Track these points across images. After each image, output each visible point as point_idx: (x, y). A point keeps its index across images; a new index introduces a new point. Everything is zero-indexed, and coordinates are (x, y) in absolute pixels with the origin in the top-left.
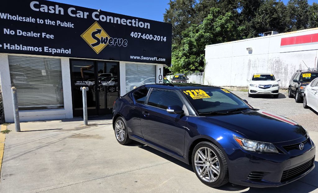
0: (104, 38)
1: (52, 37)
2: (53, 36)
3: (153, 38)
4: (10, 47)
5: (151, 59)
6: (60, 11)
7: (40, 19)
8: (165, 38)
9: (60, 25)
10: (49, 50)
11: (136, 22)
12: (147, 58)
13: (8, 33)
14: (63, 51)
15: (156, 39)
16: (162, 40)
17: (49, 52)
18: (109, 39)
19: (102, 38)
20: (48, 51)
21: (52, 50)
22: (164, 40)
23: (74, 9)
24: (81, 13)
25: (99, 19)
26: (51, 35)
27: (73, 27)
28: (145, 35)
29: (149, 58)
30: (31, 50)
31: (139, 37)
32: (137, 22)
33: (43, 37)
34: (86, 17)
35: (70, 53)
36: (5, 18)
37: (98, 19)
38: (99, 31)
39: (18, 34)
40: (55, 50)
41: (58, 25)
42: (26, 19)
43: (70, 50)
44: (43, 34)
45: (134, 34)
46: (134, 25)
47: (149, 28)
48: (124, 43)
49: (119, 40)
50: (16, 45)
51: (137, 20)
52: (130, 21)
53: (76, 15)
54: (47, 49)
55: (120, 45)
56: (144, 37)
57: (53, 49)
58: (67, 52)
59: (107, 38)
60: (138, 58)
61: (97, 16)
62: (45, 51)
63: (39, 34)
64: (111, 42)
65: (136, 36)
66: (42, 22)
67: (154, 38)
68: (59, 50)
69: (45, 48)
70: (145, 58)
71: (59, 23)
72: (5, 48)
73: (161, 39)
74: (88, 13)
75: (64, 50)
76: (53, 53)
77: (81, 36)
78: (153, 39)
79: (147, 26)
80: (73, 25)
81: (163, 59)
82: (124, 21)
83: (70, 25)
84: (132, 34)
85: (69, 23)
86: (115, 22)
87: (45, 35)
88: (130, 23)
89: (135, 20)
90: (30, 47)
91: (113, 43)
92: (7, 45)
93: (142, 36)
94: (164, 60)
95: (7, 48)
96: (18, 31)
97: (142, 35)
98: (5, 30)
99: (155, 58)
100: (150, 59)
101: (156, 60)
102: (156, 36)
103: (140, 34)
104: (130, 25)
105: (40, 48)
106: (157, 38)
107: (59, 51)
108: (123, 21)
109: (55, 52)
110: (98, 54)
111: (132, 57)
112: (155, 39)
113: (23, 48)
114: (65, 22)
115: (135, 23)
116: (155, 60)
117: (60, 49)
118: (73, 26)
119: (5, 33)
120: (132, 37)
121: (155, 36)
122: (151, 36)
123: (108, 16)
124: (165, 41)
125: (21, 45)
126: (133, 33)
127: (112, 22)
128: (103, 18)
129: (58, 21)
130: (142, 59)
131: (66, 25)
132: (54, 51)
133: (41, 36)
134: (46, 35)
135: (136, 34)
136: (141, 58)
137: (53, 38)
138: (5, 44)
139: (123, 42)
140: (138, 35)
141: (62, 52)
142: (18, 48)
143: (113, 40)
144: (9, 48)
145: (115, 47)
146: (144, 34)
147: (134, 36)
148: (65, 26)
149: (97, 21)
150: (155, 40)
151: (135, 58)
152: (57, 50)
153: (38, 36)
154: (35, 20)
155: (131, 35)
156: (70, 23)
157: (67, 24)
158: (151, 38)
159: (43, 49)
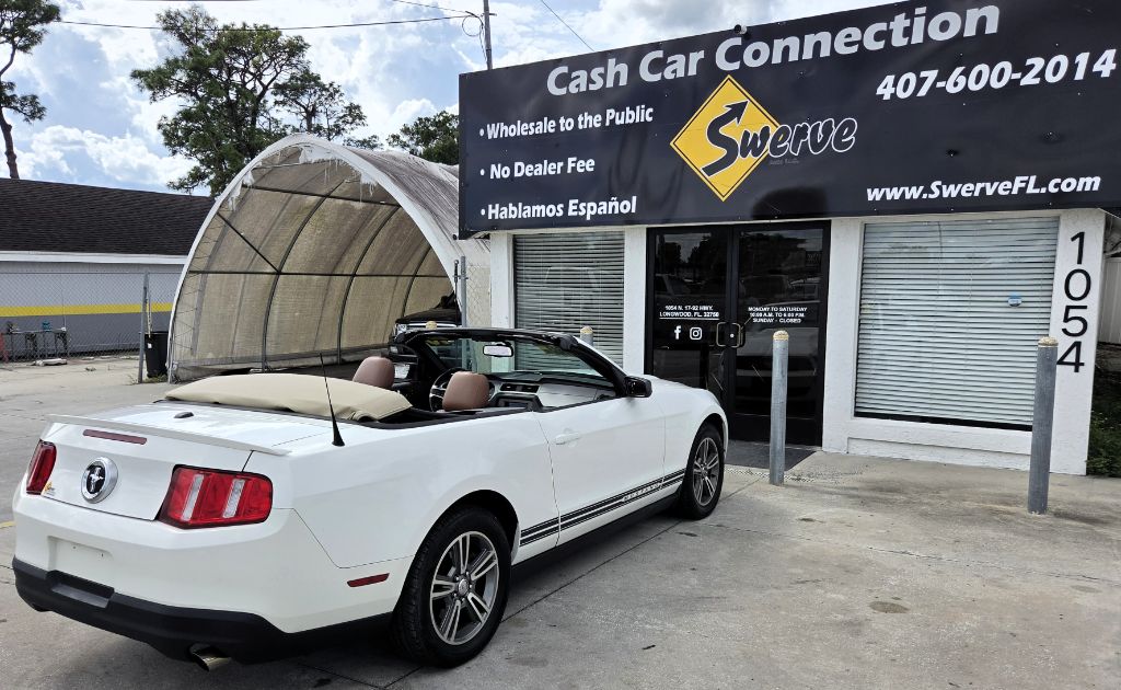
0: (755, 135)
1: (589, 165)
2: (593, 164)
3: (1018, 76)
4: (500, 212)
5: (990, 192)
6: (617, 75)
7: (566, 119)
8: (1110, 54)
9: (613, 121)
10: (578, 210)
11: (912, 23)
12: (967, 190)
13: (498, 176)
14: (614, 207)
15: (1041, 74)
16: (1080, 75)
17: (581, 214)
18: (773, 131)
19: (746, 134)
20: (575, 213)
21: (585, 208)
22: (1097, 67)
23: (659, 54)
24: (680, 58)
25: (743, 64)
26: (589, 161)
27: (649, 119)
28: (966, 73)
29: (980, 186)
30: (538, 215)
31: (923, 92)
32: (919, 23)
33: (569, 171)
34: (693, 71)
35: (633, 211)
36: (495, 137)
37: (736, 66)
38: (737, 111)
39: (516, 175)
40: (594, 205)
41: (607, 124)
42: (535, 127)
43: (634, 198)
44: (570, 160)
45: (895, 85)
46: (898, 41)
47: (992, 28)
48: (839, 135)
49: (815, 130)
50: (511, 205)
51: (921, 10)
52: (882, 26)
53: (663, 76)
54: (575, 208)
55: (816, 146)
56: (955, 83)
57: (590, 205)
58: (625, 207)
59: (765, 131)
60: (914, 193)
61: (734, 54)
62: (570, 213)
63: (560, 164)
64: (782, 142)
65: (905, 89)
66: (569, 124)
67: (1023, 76)
68: (605, 203)
69: (571, 202)
70: (951, 191)
71: (612, 117)
72: (490, 217)
73: (1073, 67)
74: (701, 55)
75: (616, 204)
76: (588, 218)
77: (671, 144)
78: (1019, 80)
79: (982, 22)
80: (650, 110)
81: (1082, 180)
82: (849, 36)
83: (643, 114)
84: (885, 89)
85: (638, 108)
86: (808, 55)
87: (574, 165)
88: (878, 36)
89: (911, 16)
90: (538, 208)
91: (790, 147)
92: (494, 208)
93: (940, 85)
94: (1092, 183)
95: (493, 215)
96: (517, 164)
97: (944, 76)
98: (493, 167)
99: (1018, 179)
100: (983, 190)
101: (1031, 190)
102: (1038, 62)
103: (931, 75)
104: (881, 45)
105: (560, 206)
106: (1048, 69)
107: (605, 208)
108: (842, 43)
109: (594, 213)
110: (723, 199)
111: (874, 195)
112: (1029, 80)
113: (523, 211)
114: (628, 109)
115: (908, 32)
116: (1022, 190)
117: (608, 201)
118: (650, 115)
119: (492, 177)
120: (887, 97)
121: (1029, 62)
122: (1002, 71)
123: (775, 41)
124: (1106, 74)
125: (520, 205)
126: (890, 79)
127: (793, 57)
128: (758, 56)
129: (609, 111)
130: (931, 196)
131: (630, 117)
132: (589, 209)
133: (564, 168)
134: (576, 162)
135: (907, 82)
136: (928, 190)
137: (592, 169)
138: (490, 206)
139: (835, 134)
140: (921, 82)
141: (610, 212)
142: (513, 212)
143: (792, 134)
144: (497, 217)
145: (795, 161)
146: (959, 70)
147: (894, 95)
148: (628, 121)
149: (731, 73)
150: (1028, 87)
151: (894, 194)
152: (598, 207)
153: (559, 172)
154: (554, 125)
155: (880, 91)
156: (643, 106)
157: (632, 113)
158: (1000, 78)
159: (565, 209)
